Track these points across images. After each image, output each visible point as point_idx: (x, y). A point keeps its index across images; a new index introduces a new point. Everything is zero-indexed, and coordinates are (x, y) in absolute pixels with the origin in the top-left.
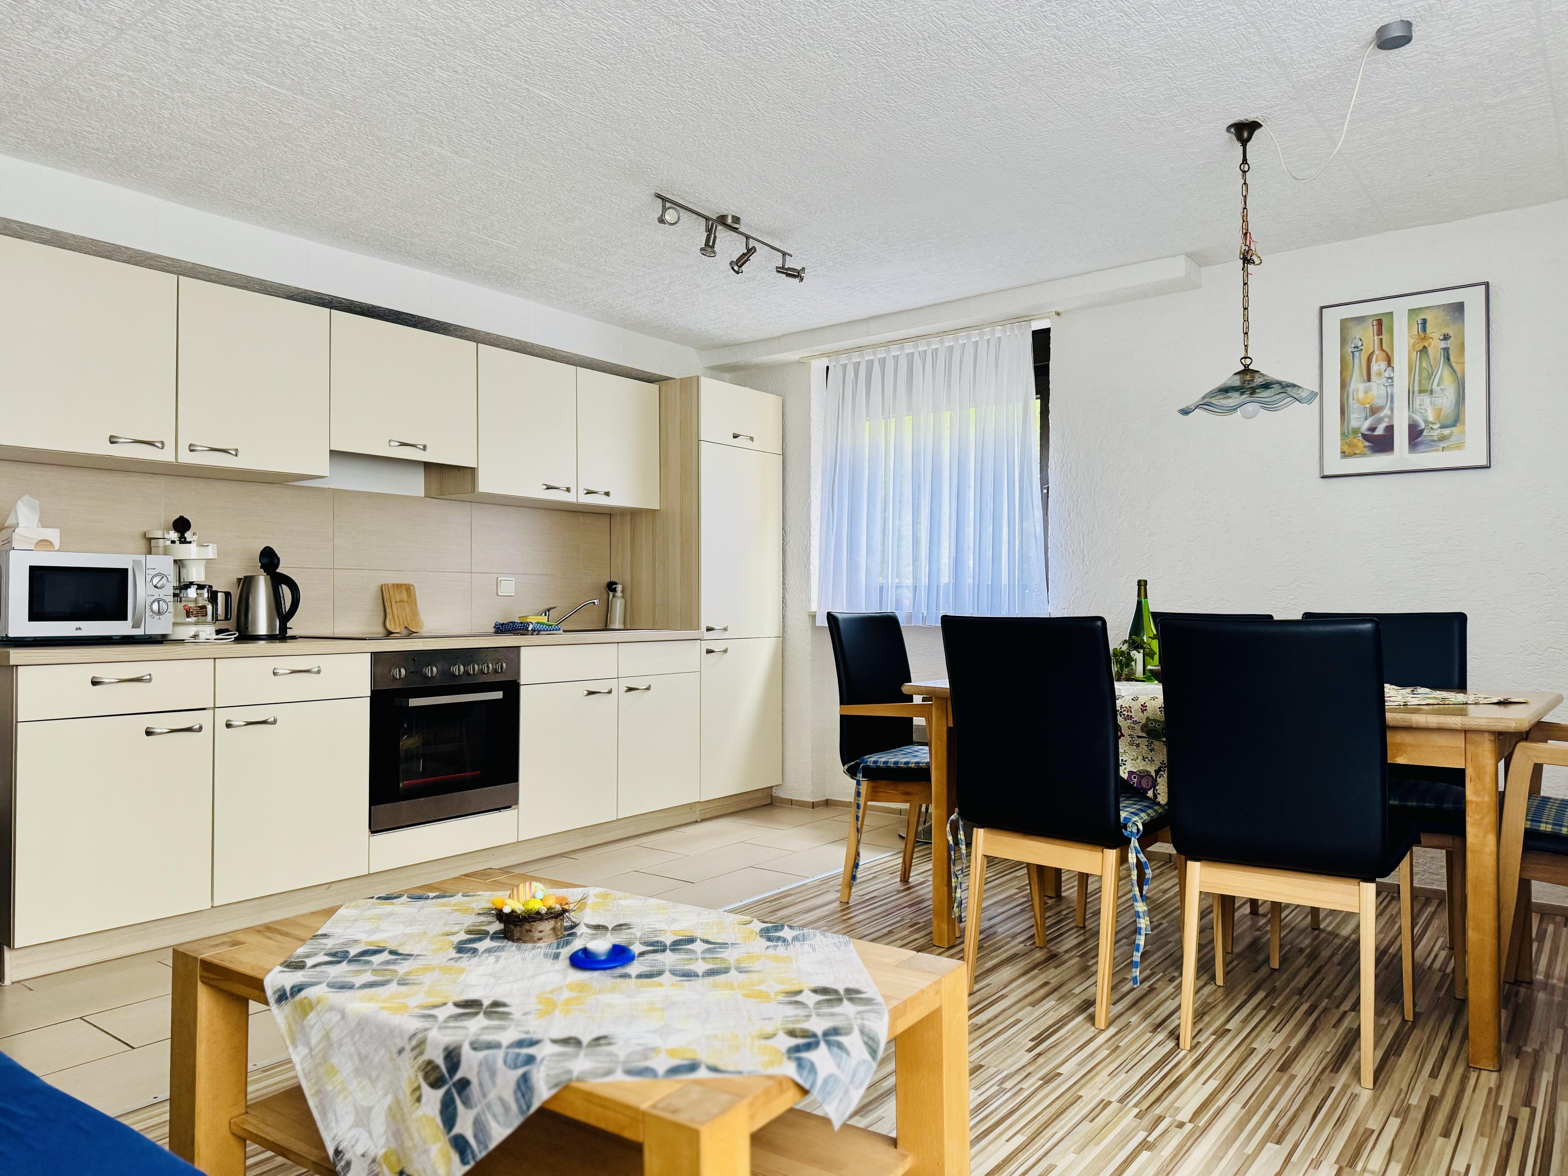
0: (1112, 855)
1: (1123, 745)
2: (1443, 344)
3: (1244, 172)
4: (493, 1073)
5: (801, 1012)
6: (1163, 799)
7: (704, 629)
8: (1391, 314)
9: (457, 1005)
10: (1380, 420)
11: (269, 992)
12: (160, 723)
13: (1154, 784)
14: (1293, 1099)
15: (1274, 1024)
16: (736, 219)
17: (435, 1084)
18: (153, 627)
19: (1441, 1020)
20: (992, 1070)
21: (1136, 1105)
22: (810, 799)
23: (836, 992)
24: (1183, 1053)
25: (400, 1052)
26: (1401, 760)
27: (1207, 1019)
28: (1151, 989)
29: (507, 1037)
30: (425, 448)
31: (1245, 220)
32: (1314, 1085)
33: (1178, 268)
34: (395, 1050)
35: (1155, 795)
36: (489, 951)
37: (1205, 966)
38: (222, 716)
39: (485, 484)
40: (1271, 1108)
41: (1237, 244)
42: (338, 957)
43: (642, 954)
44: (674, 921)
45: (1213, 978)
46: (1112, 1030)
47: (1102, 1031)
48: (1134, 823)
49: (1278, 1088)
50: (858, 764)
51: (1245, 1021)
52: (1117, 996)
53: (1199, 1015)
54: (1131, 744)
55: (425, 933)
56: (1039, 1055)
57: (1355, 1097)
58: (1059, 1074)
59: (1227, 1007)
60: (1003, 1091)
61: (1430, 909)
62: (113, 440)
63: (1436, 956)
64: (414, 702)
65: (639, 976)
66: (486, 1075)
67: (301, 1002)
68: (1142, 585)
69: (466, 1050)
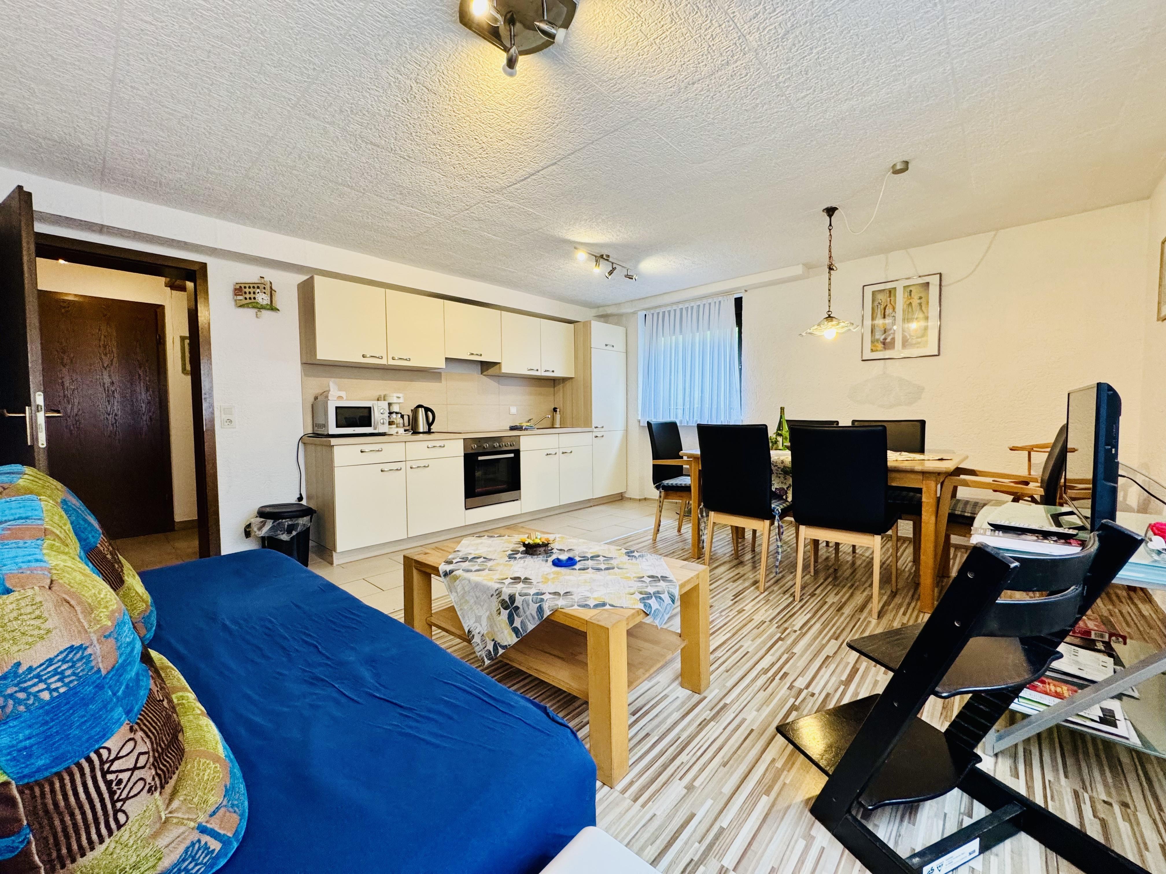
0: (767, 522)
1: (773, 477)
2: (919, 301)
3: (830, 230)
4: (528, 605)
5: (644, 585)
6: (790, 499)
7: (593, 427)
8: (895, 288)
9: (511, 578)
10: (889, 335)
11: (441, 572)
12: (386, 467)
13: (786, 493)
14: (843, 623)
15: (835, 592)
16: (608, 256)
17: (506, 608)
18: (381, 431)
19: (908, 592)
20: (717, 608)
21: (777, 623)
22: (638, 497)
23: (657, 577)
24: (796, 603)
25: (492, 596)
26: (894, 484)
27: (807, 589)
28: (783, 577)
29: (532, 591)
30: (481, 355)
31: (830, 251)
32: (852, 616)
33: (799, 270)
34: (490, 595)
35: (786, 498)
36: (520, 558)
37: (806, 567)
38: (409, 464)
39: (505, 369)
40: (833, 626)
41: (827, 262)
42: (465, 559)
43: (580, 561)
44: (591, 548)
45: (810, 572)
46: (766, 593)
47: (762, 593)
48: (777, 510)
49: (837, 618)
50: (660, 485)
51: (823, 591)
52: (768, 579)
53: (803, 588)
54: (777, 477)
55: (496, 551)
56: (736, 602)
57: (869, 622)
58: (744, 610)
59: (815, 584)
60: (721, 616)
61: (905, 545)
62: (364, 356)
63: (907, 564)
64: (480, 458)
65: (579, 569)
66: (525, 605)
67: (453, 576)
68: (782, 409)
69: (517, 595)
